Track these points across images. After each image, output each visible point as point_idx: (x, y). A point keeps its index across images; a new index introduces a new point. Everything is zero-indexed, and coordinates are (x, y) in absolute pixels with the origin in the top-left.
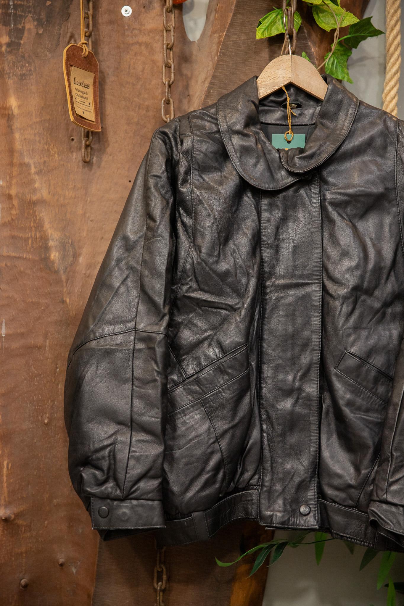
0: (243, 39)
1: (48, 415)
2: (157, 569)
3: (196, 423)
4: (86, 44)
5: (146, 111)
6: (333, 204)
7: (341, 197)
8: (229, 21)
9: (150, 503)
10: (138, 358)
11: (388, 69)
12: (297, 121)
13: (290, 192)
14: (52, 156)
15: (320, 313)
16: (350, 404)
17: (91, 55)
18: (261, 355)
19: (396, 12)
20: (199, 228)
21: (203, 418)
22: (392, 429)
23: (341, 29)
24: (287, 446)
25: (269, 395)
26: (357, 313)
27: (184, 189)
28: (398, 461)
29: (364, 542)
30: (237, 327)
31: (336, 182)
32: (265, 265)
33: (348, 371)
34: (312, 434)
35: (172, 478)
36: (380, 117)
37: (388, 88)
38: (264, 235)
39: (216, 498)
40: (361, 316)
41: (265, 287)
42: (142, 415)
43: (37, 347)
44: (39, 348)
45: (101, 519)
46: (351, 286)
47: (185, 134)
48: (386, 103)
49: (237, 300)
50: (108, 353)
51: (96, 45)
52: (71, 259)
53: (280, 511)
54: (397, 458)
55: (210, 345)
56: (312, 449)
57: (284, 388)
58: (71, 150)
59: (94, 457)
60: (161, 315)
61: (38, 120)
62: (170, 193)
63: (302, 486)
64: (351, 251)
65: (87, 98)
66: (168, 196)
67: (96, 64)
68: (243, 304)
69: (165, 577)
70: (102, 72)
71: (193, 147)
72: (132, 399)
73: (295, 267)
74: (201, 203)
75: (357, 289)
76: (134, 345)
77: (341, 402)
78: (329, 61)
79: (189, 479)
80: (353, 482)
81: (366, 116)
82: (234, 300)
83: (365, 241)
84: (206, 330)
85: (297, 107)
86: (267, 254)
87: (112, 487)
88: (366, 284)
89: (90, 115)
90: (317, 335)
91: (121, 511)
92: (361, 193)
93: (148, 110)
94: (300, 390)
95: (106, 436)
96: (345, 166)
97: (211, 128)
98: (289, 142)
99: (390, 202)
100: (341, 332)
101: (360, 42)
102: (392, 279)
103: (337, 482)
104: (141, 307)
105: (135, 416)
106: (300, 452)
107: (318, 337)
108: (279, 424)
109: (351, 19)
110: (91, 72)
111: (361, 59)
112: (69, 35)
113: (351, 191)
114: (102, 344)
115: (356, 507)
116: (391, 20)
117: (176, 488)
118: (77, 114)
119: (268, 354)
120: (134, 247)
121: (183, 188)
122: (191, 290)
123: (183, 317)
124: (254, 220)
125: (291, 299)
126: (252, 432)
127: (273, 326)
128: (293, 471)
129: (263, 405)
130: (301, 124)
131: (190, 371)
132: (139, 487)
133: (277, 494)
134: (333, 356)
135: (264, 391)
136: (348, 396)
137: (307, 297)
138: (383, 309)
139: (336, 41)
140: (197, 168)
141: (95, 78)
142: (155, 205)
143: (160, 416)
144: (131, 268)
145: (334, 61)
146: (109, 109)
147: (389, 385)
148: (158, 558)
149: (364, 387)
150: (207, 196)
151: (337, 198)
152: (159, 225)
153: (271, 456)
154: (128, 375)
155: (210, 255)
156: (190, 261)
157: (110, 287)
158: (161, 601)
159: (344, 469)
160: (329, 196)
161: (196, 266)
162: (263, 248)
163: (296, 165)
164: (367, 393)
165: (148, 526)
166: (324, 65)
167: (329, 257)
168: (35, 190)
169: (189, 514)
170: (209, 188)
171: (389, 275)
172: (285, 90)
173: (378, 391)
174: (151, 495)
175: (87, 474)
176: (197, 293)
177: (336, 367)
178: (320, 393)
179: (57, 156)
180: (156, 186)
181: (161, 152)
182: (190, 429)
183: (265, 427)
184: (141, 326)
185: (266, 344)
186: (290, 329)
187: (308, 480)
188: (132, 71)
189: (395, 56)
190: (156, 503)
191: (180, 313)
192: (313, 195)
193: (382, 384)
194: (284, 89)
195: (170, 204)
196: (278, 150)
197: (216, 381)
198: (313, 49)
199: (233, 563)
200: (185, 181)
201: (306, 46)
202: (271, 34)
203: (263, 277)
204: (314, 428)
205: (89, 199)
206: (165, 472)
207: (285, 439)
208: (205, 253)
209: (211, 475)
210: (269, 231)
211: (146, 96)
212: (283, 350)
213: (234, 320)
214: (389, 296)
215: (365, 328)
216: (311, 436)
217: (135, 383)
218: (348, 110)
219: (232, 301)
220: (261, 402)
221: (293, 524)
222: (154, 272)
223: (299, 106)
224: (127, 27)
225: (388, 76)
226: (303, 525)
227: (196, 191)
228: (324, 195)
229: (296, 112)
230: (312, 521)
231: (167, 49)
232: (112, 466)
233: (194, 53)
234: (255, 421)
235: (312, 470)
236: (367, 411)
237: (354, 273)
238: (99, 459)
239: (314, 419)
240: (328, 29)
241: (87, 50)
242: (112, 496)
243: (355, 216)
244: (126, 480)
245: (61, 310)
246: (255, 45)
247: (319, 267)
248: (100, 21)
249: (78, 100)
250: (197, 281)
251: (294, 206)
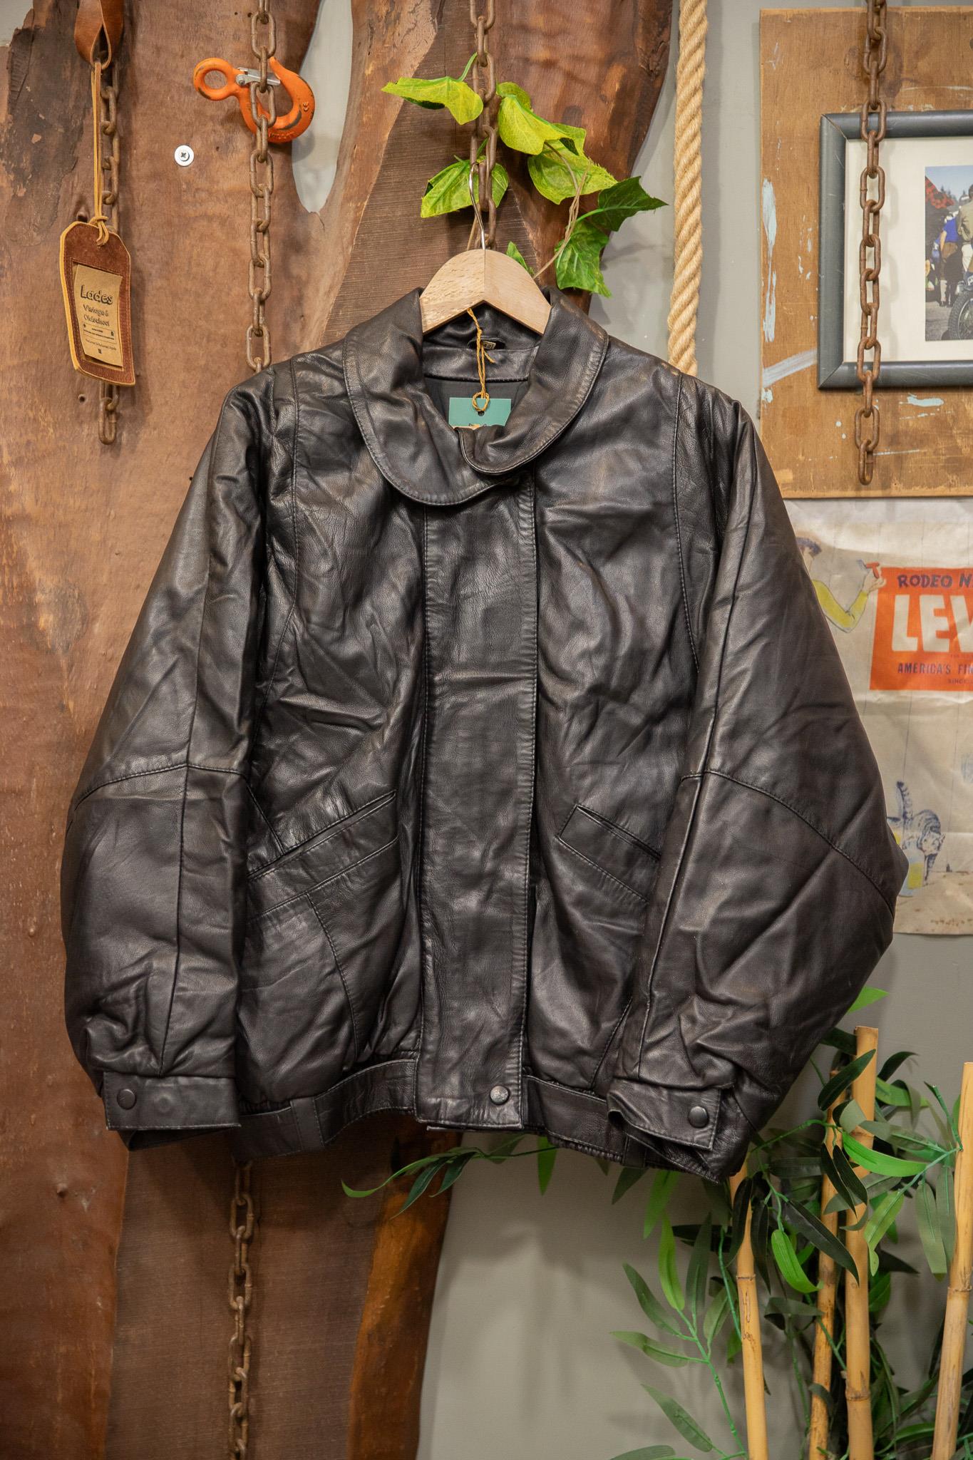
0: (400, 213)
1: (35, 919)
2: (236, 1201)
3: (300, 937)
4: (104, 221)
5: (222, 345)
6: (557, 531)
7: (572, 520)
8: (374, 181)
9: (211, 1082)
10: (191, 818)
11: (677, 269)
12: (498, 374)
13: (480, 509)
14: (43, 431)
15: (532, 734)
16: (581, 902)
17: (114, 240)
18: (424, 811)
19: (691, 162)
20: (306, 576)
21: (312, 928)
22: (653, 948)
23: (582, 198)
24: (470, 979)
25: (437, 886)
26: (599, 734)
27: (281, 504)
28: (661, 1006)
29: (606, 1152)
30: (377, 760)
31: (564, 490)
32: (433, 643)
33: (579, 842)
34: (516, 957)
35: (254, 1038)
36: (647, 370)
37: (676, 306)
38: (430, 589)
39: (336, 1074)
40: (607, 740)
41: (432, 685)
42: (198, 922)
43: (14, 792)
44: (19, 794)
45: (122, 1111)
46: (587, 686)
47: (282, 400)
48: (673, 334)
49: (377, 711)
50: (137, 808)
51: (126, 219)
52: (79, 627)
53: (453, 1097)
54: (660, 1001)
55: (326, 793)
56: (516, 984)
57: (465, 872)
58: (78, 419)
59: (109, 998)
60: (234, 738)
61: (15, 362)
62: (254, 510)
63: (495, 1052)
64: (589, 619)
65: (107, 323)
66: (249, 516)
67: (126, 259)
68: (389, 718)
69: (250, 1217)
70: (137, 270)
71: (297, 424)
72: (179, 892)
73: (488, 649)
74: (312, 530)
75: (597, 690)
76: (185, 794)
77: (567, 899)
78: (562, 256)
79: (285, 1038)
80: (584, 1043)
81: (622, 367)
82: (372, 710)
83: (615, 601)
84: (321, 766)
85: (497, 347)
86: (435, 623)
87: (141, 1054)
88: (614, 682)
89: (113, 356)
90: (527, 774)
91: (157, 1098)
92: (609, 512)
93: (224, 345)
94: (495, 875)
95: (132, 961)
96: (580, 461)
97: (332, 389)
98: (481, 413)
99: (663, 528)
100: (568, 769)
101: (623, 219)
102: (665, 671)
103: (557, 1044)
104: (198, 723)
105: (185, 924)
106: (493, 989)
107: (529, 778)
108: (455, 939)
109: (601, 180)
110: (114, 273)
111: (630, 249)
112: (75, 198)
113: (590, 507)
114: (126, 791)
115: (592, 1089)
116: (682, 178)
117: (260, 1056)
118: (86, 356)
119: (436, 809)
120: (186, 610)
121: (279, 501)
122: (292, 691)
123: (278, 741)
124: (411, 561)
125: (480, 708)
126: (404, 953)
127: (446, 757)
128: (480, 1024)
129: (426, 903)
130: (504, 379)
131: (292, 841)
132: (192, 1053)
133: (450, 1065)
134: (554, 814)
135: (428, 878)
136: (580, 888)
137: (509, 705)
138: (646, 728)
139: (573, 221)
140: (305, 463)
141: (123, 282)
142: (226, 533)
143: (230, 924)
144: (182, 650)
145: (573, 255)
146: (152, 341)
147: (654, 868)
148: (237, 1183)
149: (609, 871)
150: (322, 517)
151: (565, 521)
152: (232, 572)
153: (440, 998)
154: (173, 848)
155: (326, 627)
156: (291, 637)
157: (142, 685)
158: (243, 1260)
159: (571, 1020)
160: (551, 516)
161: (301, 647)
162: (429, 613)
163: (488, 460)
164: (613, 883)
165: (207, 1123)
166: (554, 264)
167: (549, 631)
168: (9, 497)
169: (285, 1102)
170: (328, 502)
171: (659, 664)
172: (473, 316)
173: (634, 878)
174: (213, 1067)
175: (96, 1030)
176: (303, 696)
177: (559, 835)
178: (531, 881)
179: (51, 430)
180: (227, 497)
181: (237, 432)
182: (290, 946)
183: (429, 943)
184: (197, 759)
185: (433, 791)
186: (478, 763)
187: (507, 1040)
188: (194, 270)
189: (691, 246)
190: (223, 1082)
191: (272, 732)
192: (522, 515)
193: (643, 866)
194: (471, 313)
195: (254, 531)
196: (457, 430)
197: (337, 859)
198: (532, 236)
199: (373, 1191)
200: (281, 489)
201: (519, 230)
202: (450, 207)
203: (429, 667)
204: (520, 945)
205: (112, 512)
206: (242, 1028)
207: (465, 965)
208: (316, 624)
209: (326, 1033)
210: (440, 581)
211: (221, 317)
212: (463, 803)
213: (370, 747)
214: (659, 704)
215: (612, 763)
216: (513, 959)
217: (185, 863)
218: (587, 356)
219: (366, 714)
220: (423, 897)
221: (477, 1121)
222: (222, 659)
223: (500, 346)
224: (184, 186)
225: (678, 282)
226: (494, 1123)
227: (302, 506)
228: (542, 515)
229: (495, 357)
230: (511, 1115)
231: (257, 230)
232: (143, 1015)
233: (314, 234)
234: (410, 933)
235: (514, 1022)
236: (614, 914)
237: (594, 660)
238: (116, 1002)
239: (519, 929)
240: (557, 199)
241: (106, 231)
242: (141, 1070)
243: (599, 553)
244: (168, 1041)
245: (59, 722)
246: (423, 226)
247: (532, 648)
248: (134, 173)
249: (89, 328)
250: (303, 675)
251: (487, 535)
